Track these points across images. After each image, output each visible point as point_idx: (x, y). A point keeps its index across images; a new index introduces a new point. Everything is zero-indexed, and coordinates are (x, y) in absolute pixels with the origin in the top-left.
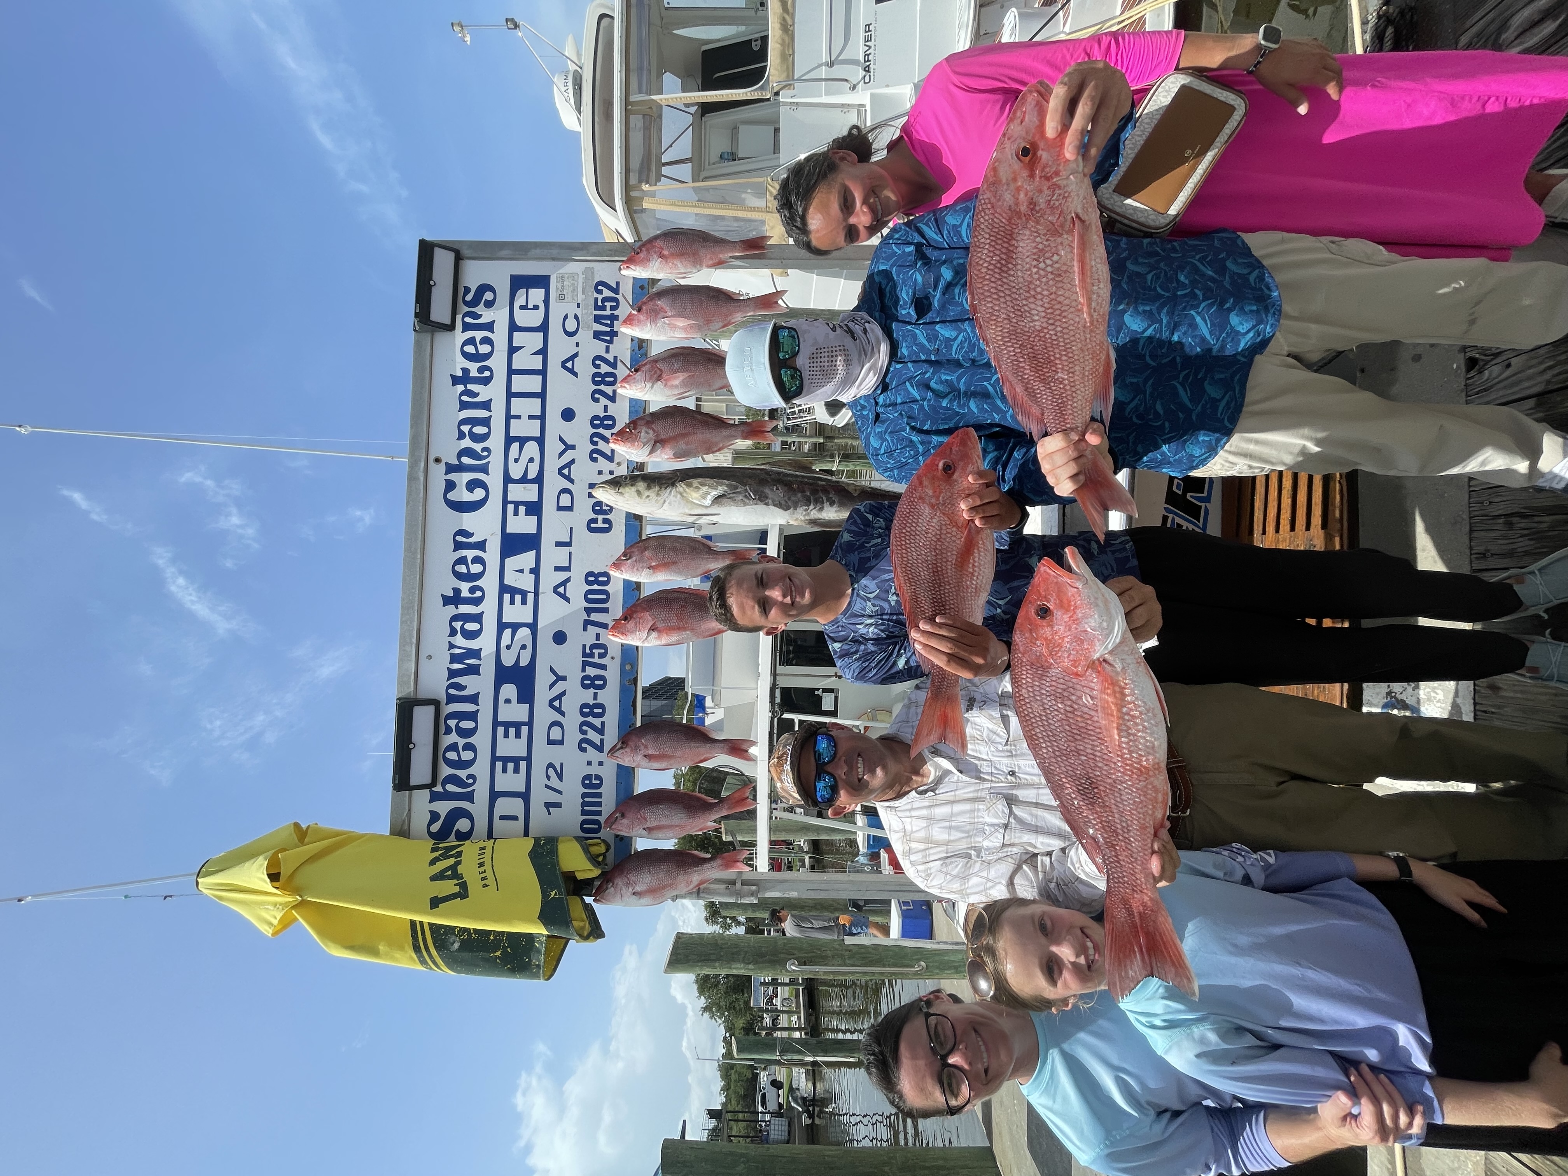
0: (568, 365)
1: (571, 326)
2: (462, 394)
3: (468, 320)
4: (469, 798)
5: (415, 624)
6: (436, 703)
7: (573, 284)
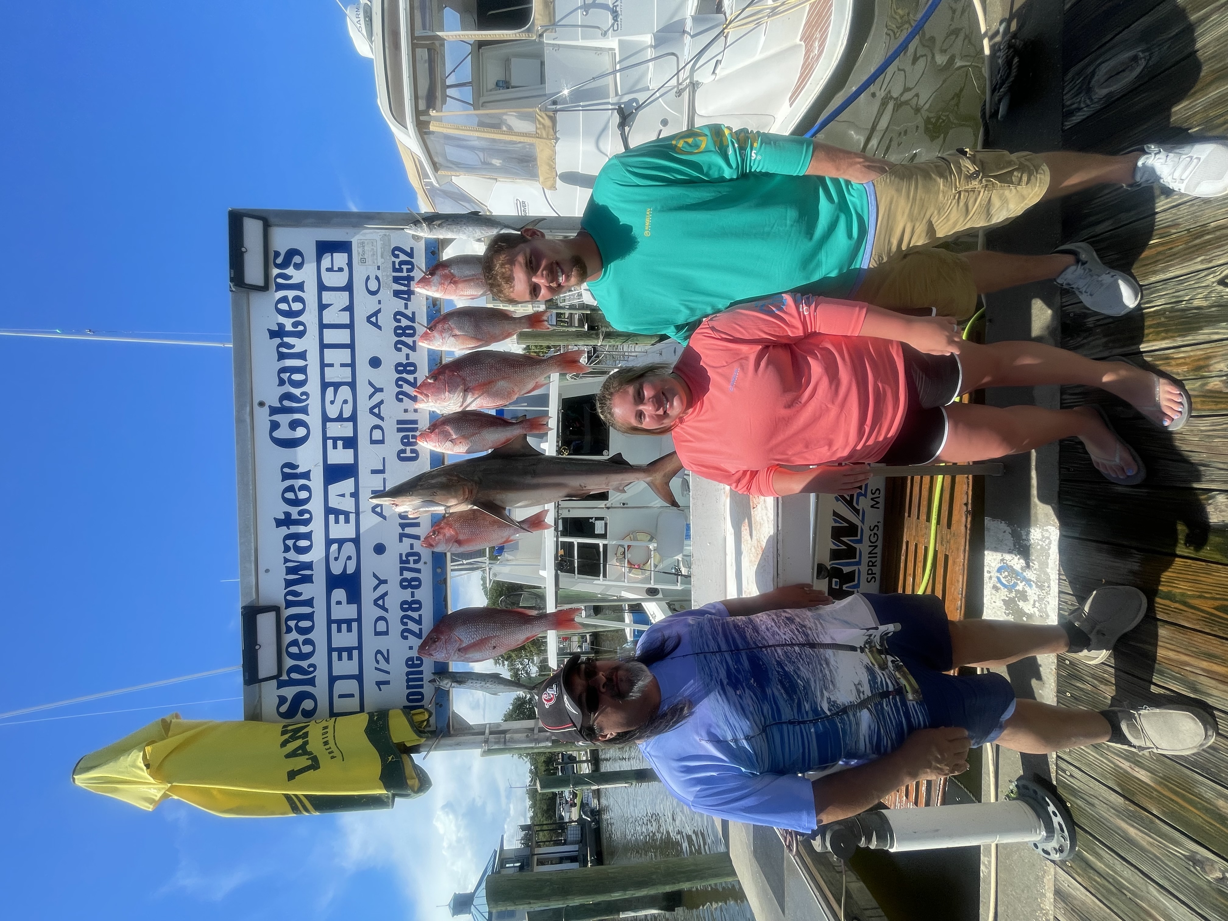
0: (373, 319)
1: (373, 286)
2: (280, 346)
3: (280, 280)
4: (311, 682)
5: (253, 544)
6: (276, 609)
7: (373, 249)
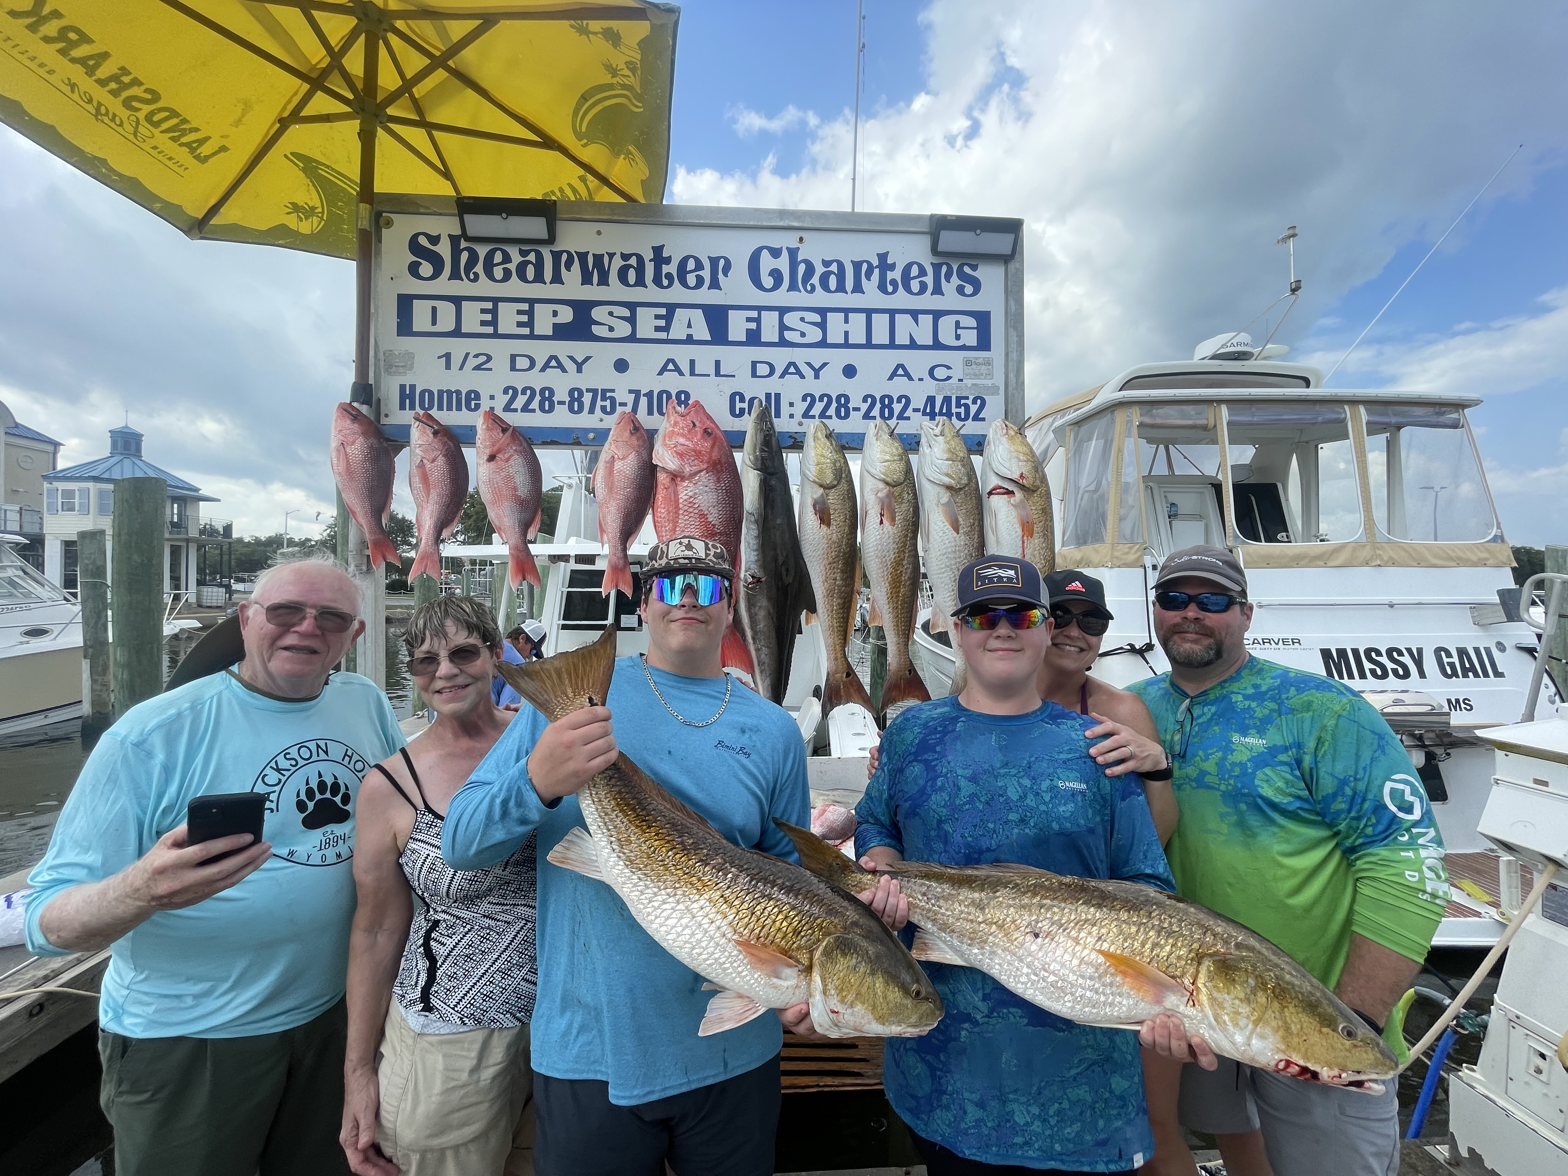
0: (900, 371)
1: (940, 373)
2: (869, 263)
3: (944, 269)
4: (455, 275)
6: (551, 239)
7: (982, 374)
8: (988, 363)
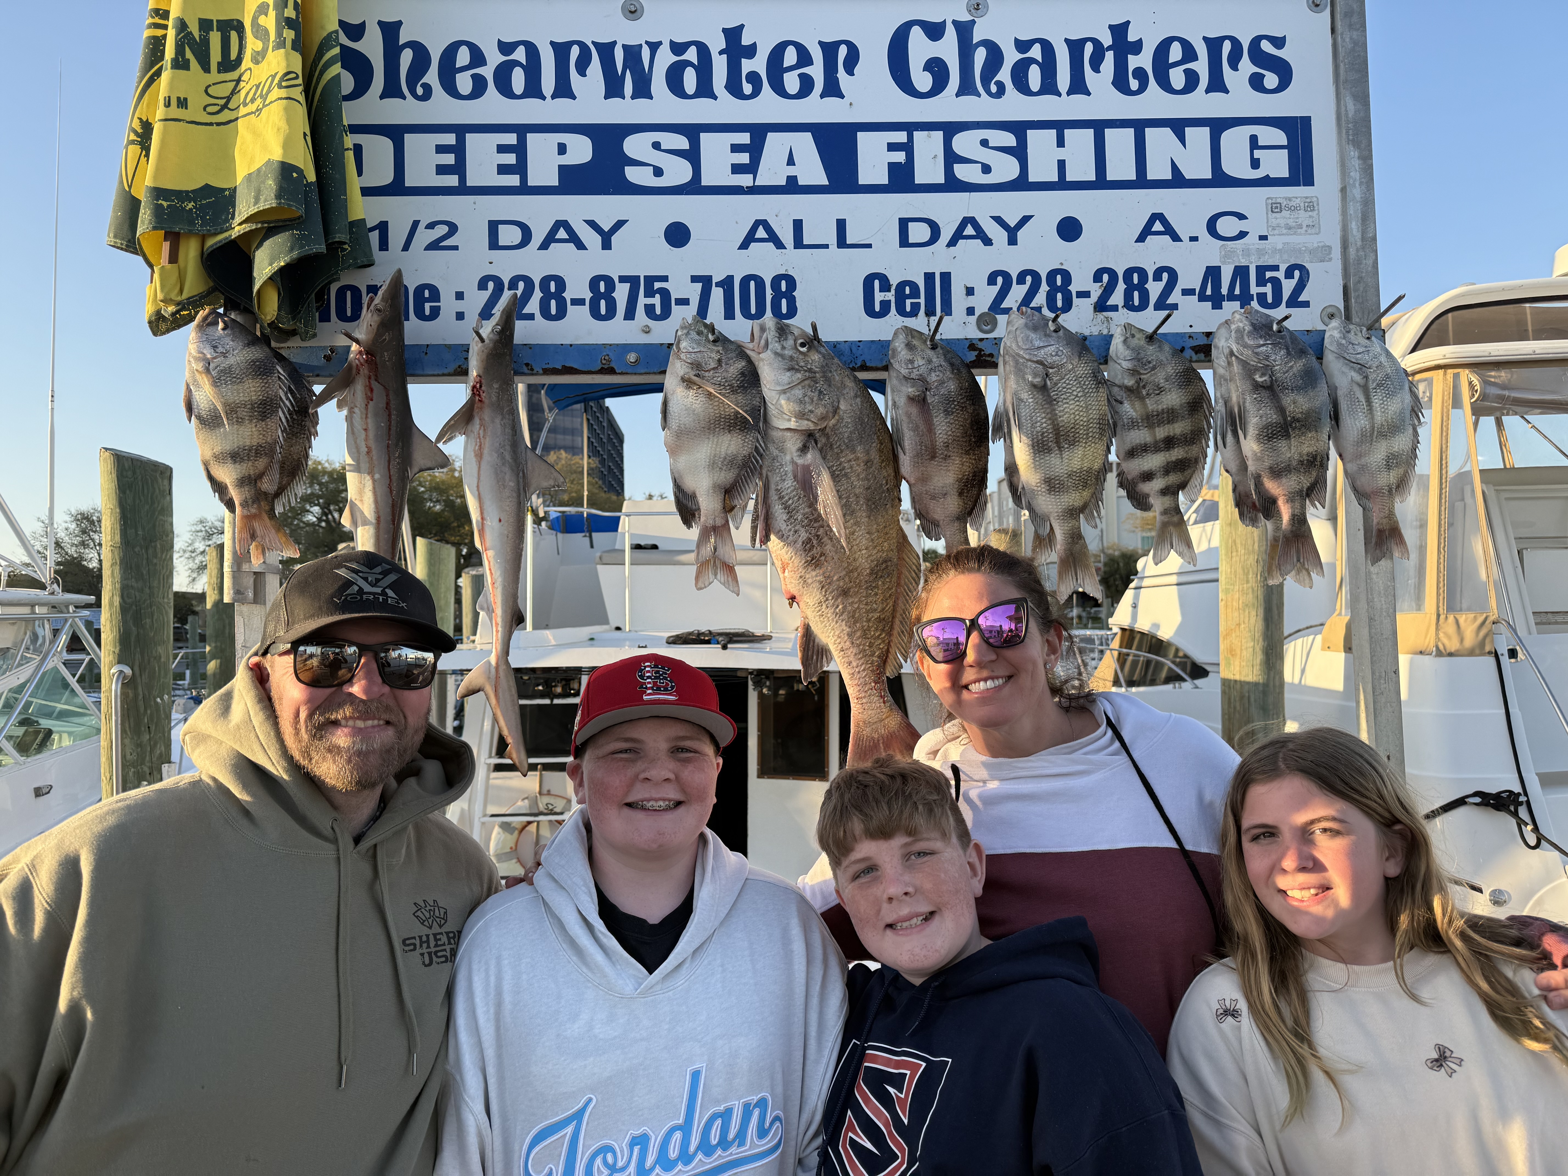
0: (1157, 225)
1: (1226, 227)
2: (1096, 43)
4: (391, 90)
7: (1300, 226)
8: (1310, 206)
